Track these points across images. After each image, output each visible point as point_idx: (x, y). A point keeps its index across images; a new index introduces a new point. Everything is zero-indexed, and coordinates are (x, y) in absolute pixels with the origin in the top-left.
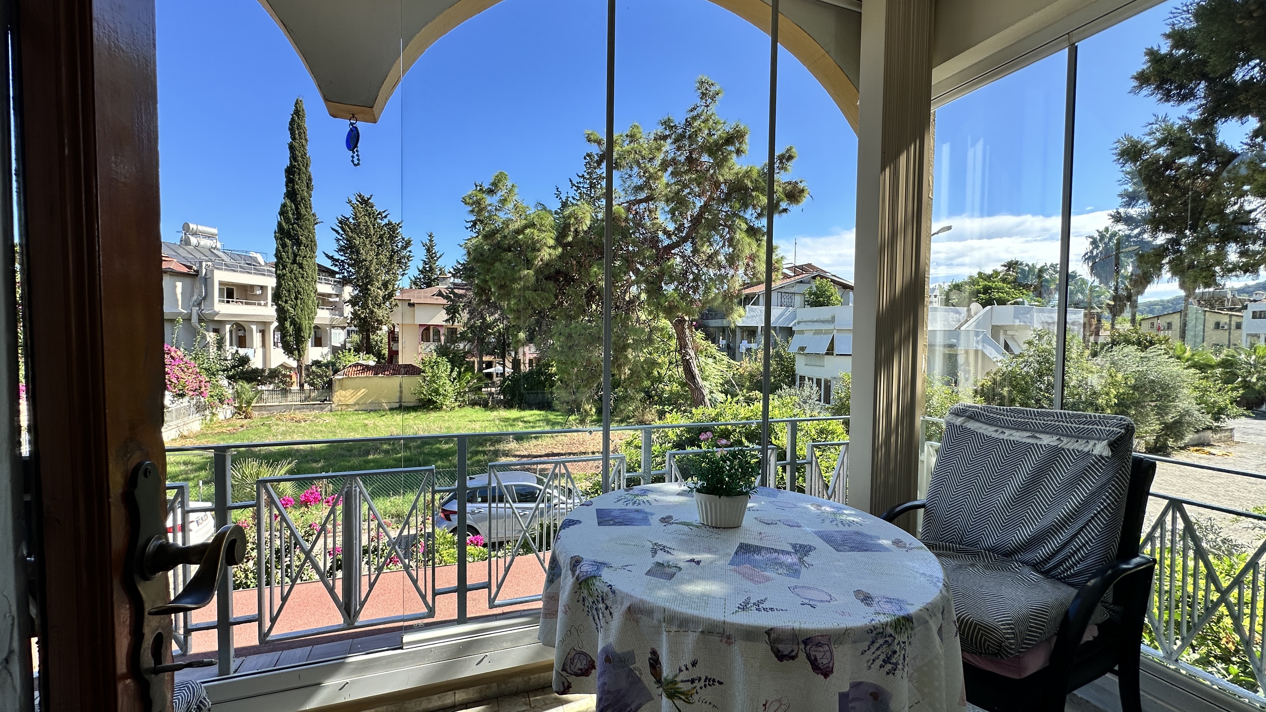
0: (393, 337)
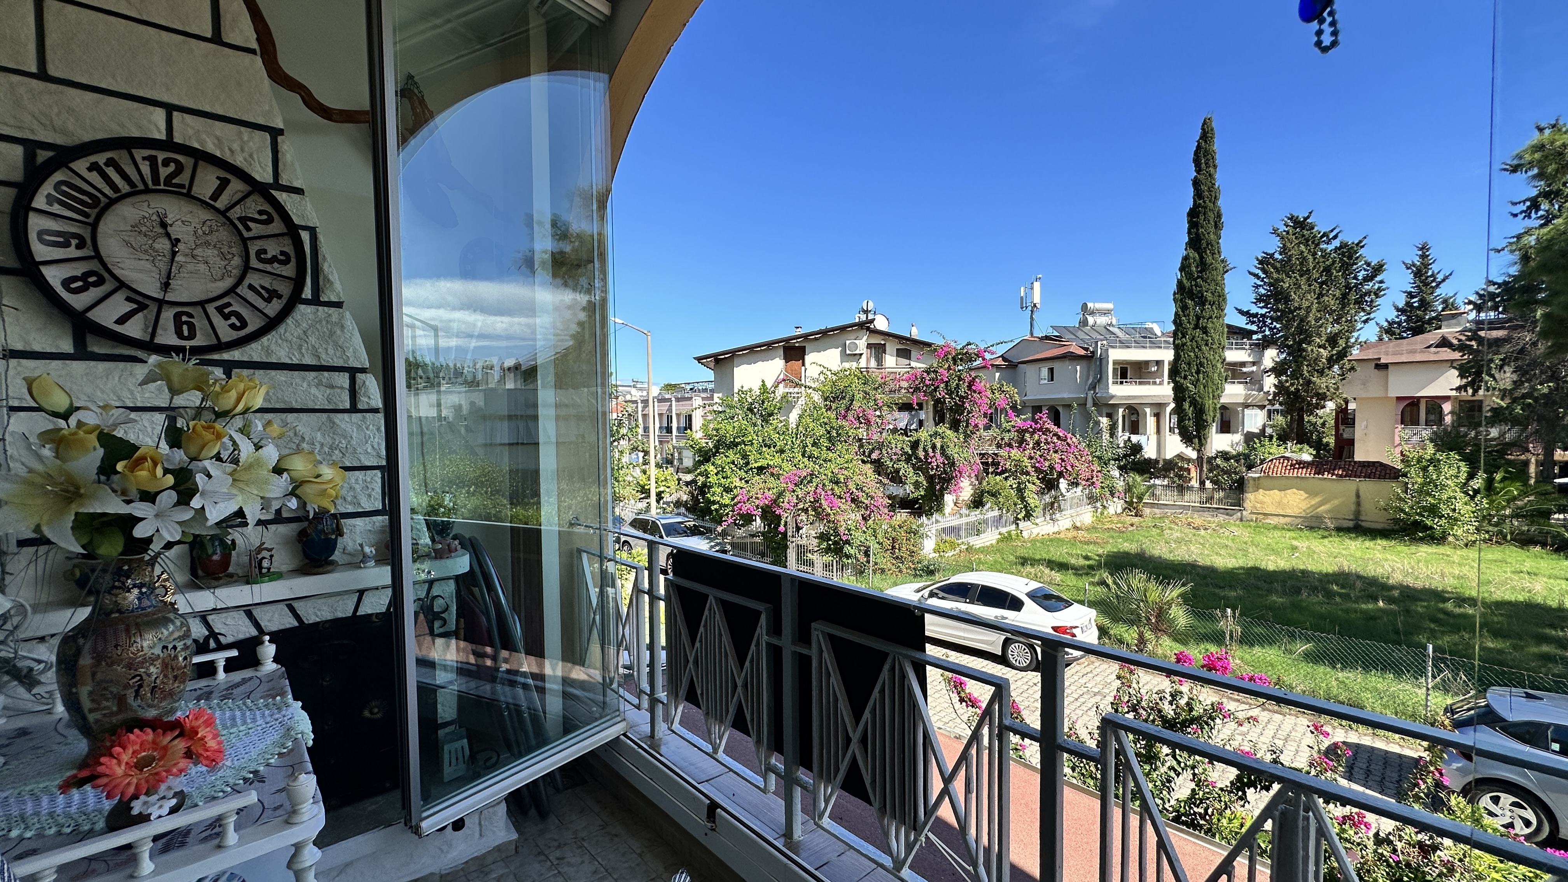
0: (1345, 418)
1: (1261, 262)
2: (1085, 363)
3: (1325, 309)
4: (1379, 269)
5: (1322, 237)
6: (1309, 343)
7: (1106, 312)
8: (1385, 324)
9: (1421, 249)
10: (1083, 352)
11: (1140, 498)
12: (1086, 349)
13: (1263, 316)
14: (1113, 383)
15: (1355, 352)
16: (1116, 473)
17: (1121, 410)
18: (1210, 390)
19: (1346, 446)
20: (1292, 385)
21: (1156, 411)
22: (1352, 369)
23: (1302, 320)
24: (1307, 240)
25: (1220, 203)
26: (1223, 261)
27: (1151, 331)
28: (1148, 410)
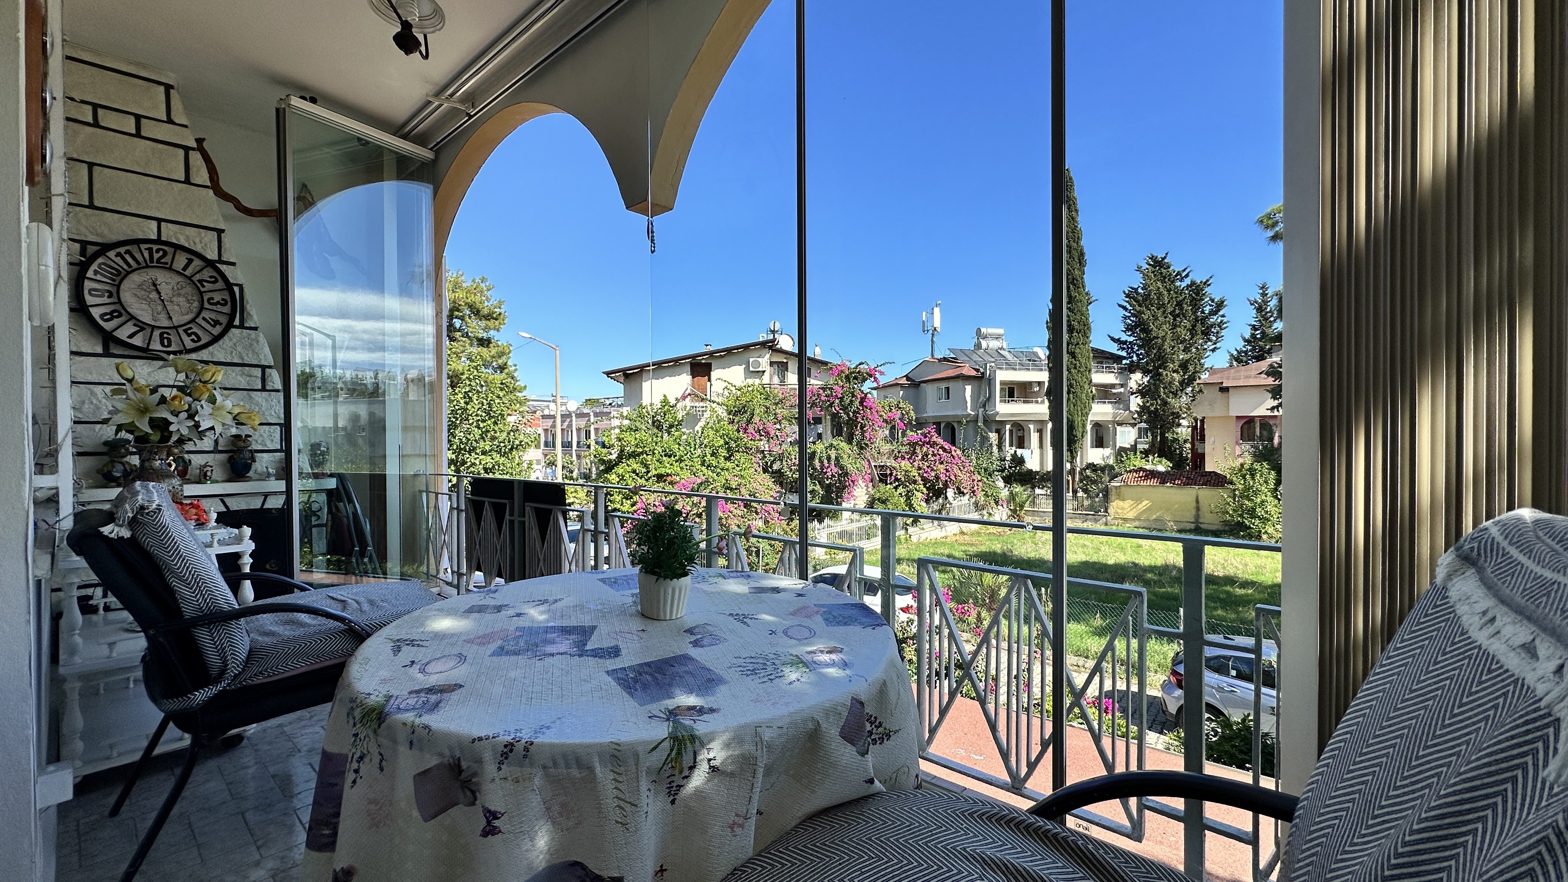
0: (1199, 434)
1: (1128, 296)
2: (976, 383)
3: (1177, 339)
4: (1220, 305)
5: (1176, 276)
6: (1165, 369)
7: (998, 337)
8: (1235, 353)
9: (1262, 288)
10: (974, 373)
11: (1022, 506)
12: (977, 370)
13: (1130, 342)
14: (1001, 401)
15: (1205, 377)
16: (1001, 484)
17: (1008, 427)
18: (1079, 409)
19: (1199, 458)
20: (1152, 405)
21: (1039, 428)
22: (1201, 391)
23: (1160, 349)
24: (1165, 278)
25: (1082, 243)
26: (1087, 294)
27: (1035, 354)
28: (1032, 427)
